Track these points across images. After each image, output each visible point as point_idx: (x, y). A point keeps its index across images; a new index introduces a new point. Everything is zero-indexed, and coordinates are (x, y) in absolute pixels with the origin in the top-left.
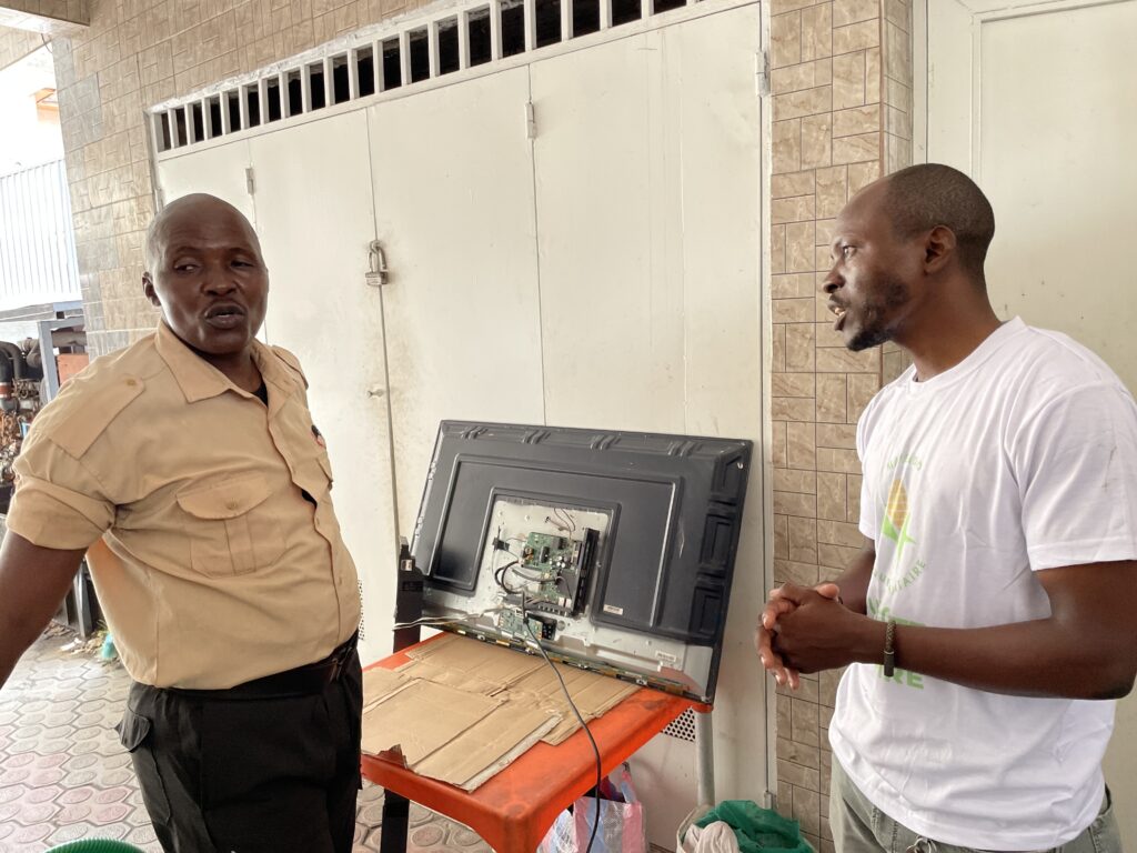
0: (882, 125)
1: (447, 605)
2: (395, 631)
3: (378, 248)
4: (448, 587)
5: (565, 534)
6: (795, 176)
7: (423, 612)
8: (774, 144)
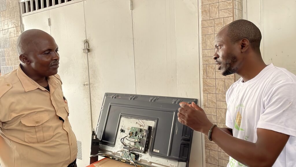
0: (233, 6)
1: (106, 149)
2: (90, 157)
3: (87, 42)
4: (106, 144)
5: (142, 128)
6: (208, 21)
7: (99, 152)
8: (202, 12)
